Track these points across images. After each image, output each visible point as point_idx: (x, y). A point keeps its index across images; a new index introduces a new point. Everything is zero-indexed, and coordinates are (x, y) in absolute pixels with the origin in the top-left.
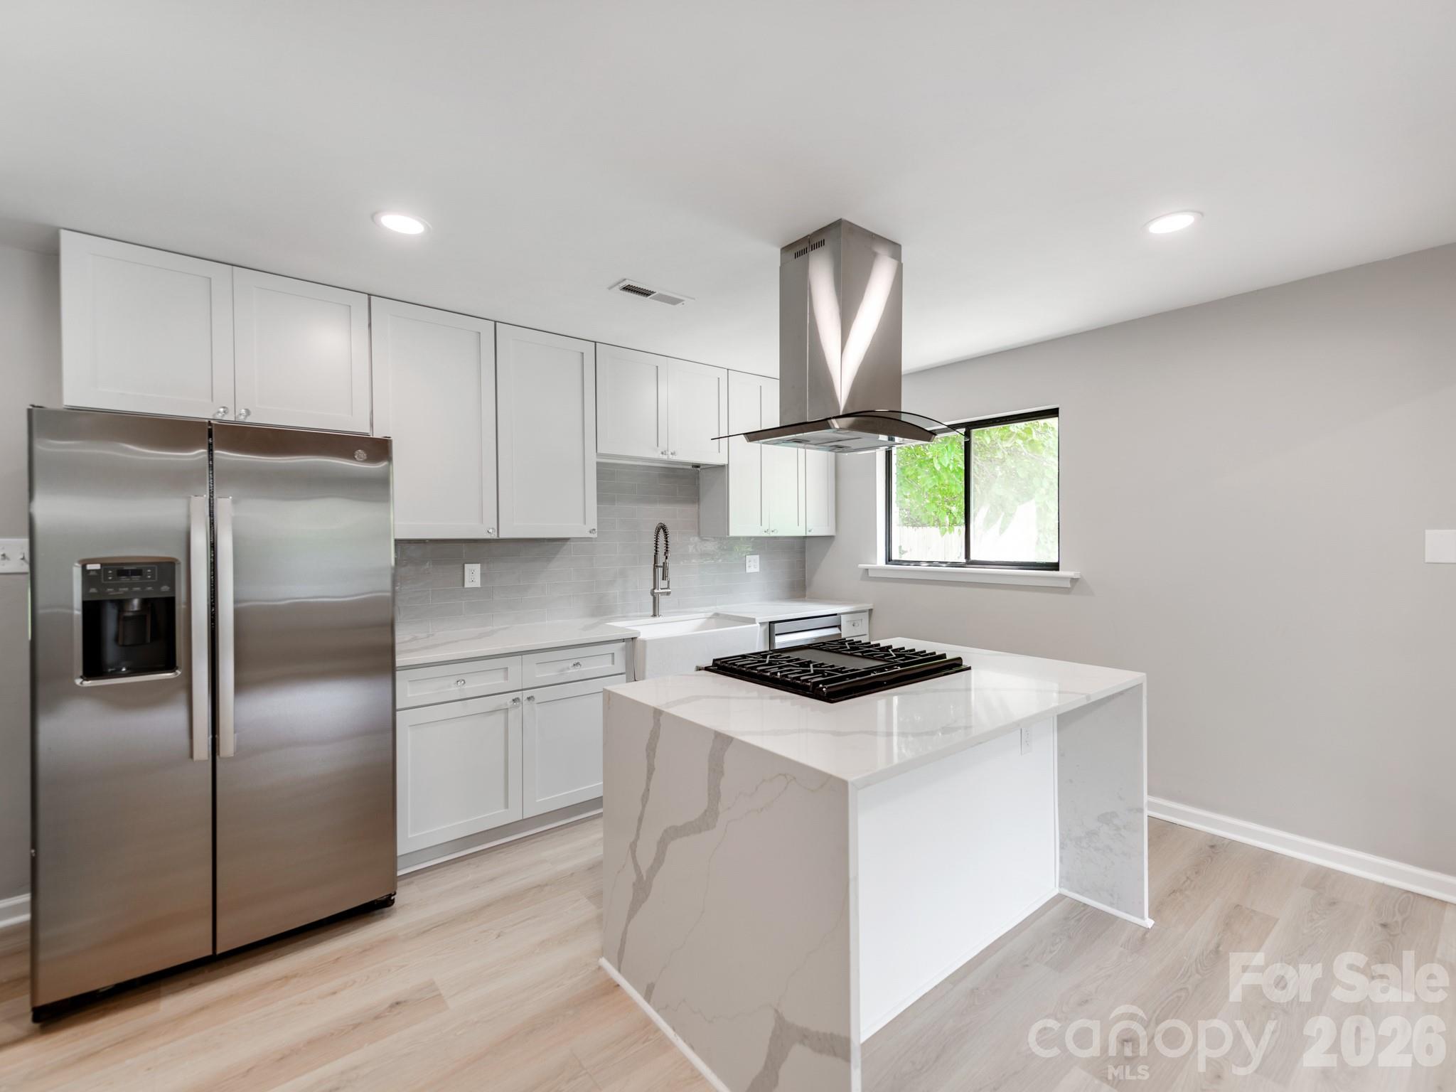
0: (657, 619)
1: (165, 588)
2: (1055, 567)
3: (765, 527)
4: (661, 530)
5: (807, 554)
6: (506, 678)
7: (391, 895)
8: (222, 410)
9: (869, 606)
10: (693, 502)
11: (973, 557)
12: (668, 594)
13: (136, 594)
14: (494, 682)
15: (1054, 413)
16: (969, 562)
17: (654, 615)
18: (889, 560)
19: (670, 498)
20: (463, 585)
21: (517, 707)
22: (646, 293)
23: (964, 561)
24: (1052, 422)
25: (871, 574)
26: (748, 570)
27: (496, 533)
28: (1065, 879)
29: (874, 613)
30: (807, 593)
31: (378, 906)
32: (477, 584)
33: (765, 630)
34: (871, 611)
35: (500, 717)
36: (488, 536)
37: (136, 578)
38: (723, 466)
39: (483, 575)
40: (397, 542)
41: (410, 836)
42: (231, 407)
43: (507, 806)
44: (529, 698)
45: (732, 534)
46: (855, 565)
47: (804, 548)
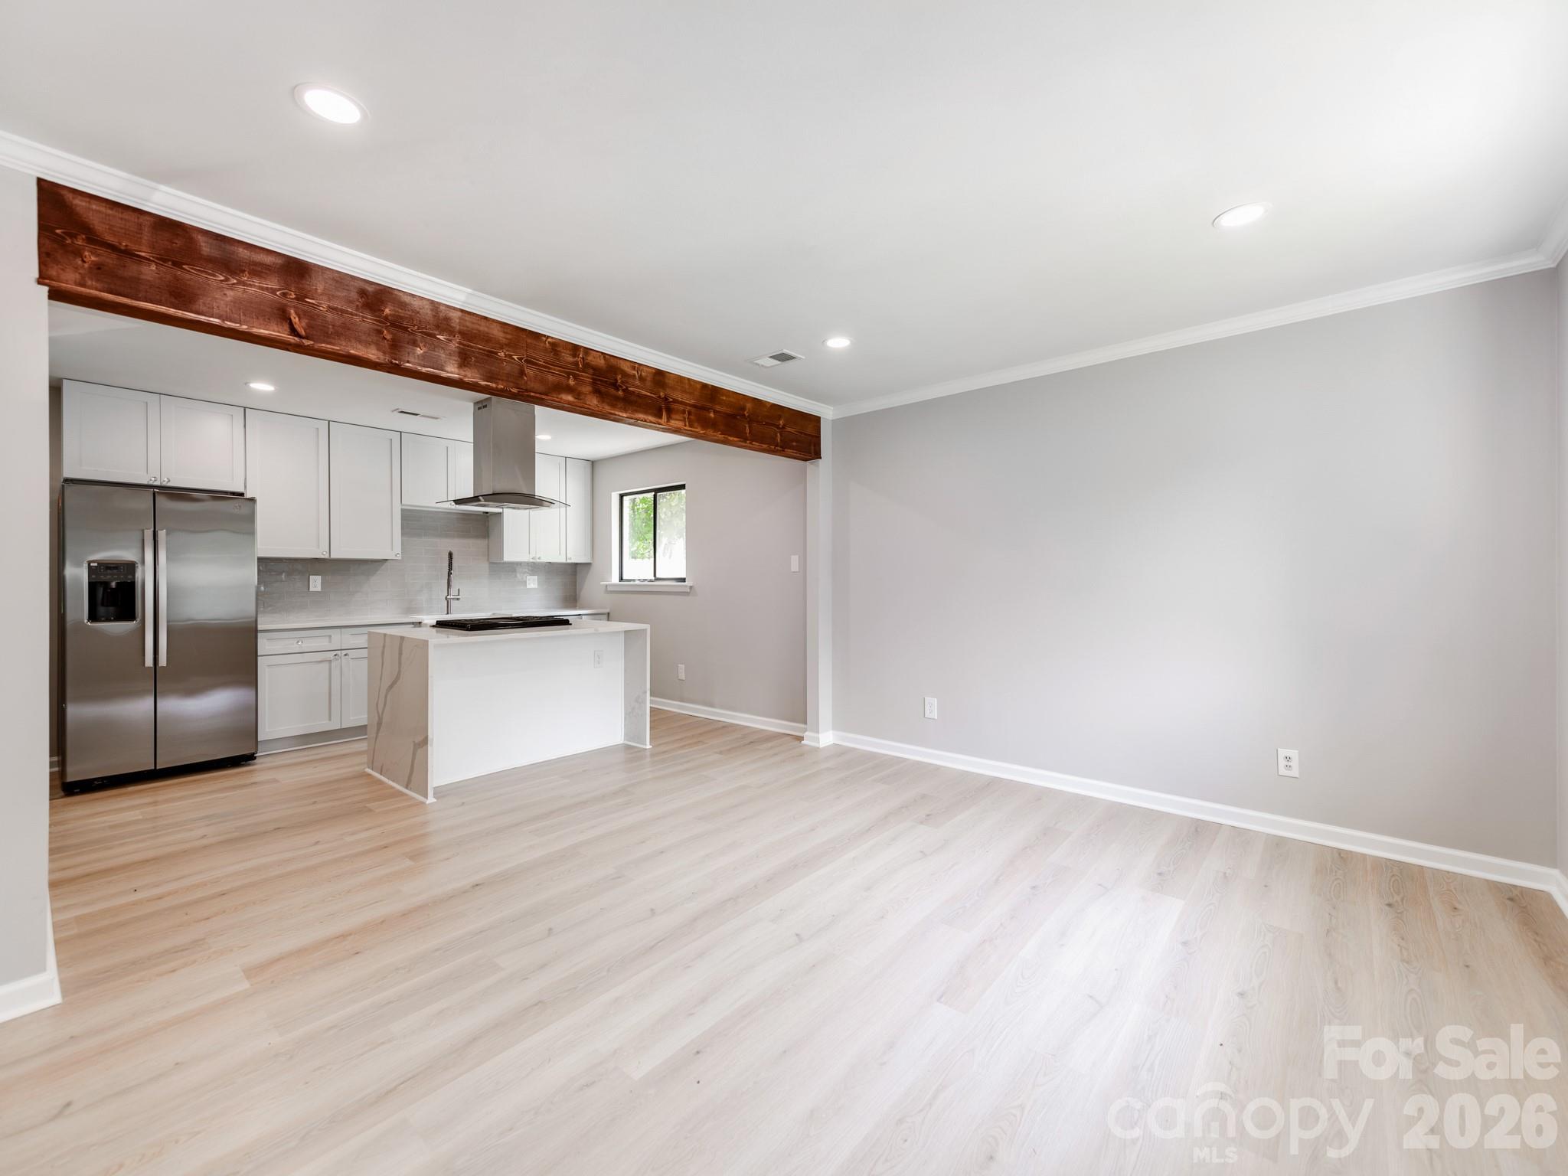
1: (130, 577)
2: (683, 580)
3: (532, 556)
5: (578, 577)
6: (330, 642)
7: (254, 754)
8: (153, 479)
9: (608, 610)
10: (484, 538)
11: (658, 576)
12: (458, 599)
13: (115, 579)
14: (321, 643)
15: (682, 487)
16: (657, 579)
17: (448, 613)
18: (621, 579)
19: (465, 534)
20: (309, 589)
21: (337, 660)
22: (417, 415)
23: (653, 578)
24: (683, 491)
25: (609, 589)
26: (528, 587)
27: (328, 555)
28: (627, 736)
29: (611, 615)
30: (576, 603)
31: (247, 759)
32: (319, 589)
34: (609, 613)
35: (326, 665)
36: (323, 557)
37: (115, 571)
38: (501, 513)
39: (323, 583)
40: (260, 560)
41: (267, 730)
42: (158, 477)
43: (330, 720)
44: (345, 655)
45: (506, 559)
46: (602, 583)
47: (576, 572)
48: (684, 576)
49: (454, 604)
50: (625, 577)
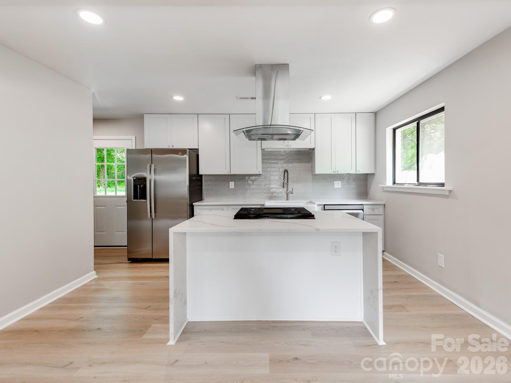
0: (288, 201)
1: (145, 183)
2: (443, 185)
4: (286, 172)
5: (367, 181)
9: (384, 203)
10: (309, 162)
11: (420, 181)
12: (292, 193)
15: (442, 110)
16: (419, 184)
18: (394, 183)
20: (229, 187)
23: (417, 183)
25: (385, 189)
26: (335, 187)
27: (229, 173)
30: (368, 197)
32: (233, 187)
33: (322, 208)
34: (385, 205)
36: (227, 174)
37: (140, 181)
39: (234, 185)
42: (170, 145)
45: (316, 173)
46: (379, 185)
47: (367, 179)
48: (443, 181)
49: (290, 195)
50: (397, 182)
